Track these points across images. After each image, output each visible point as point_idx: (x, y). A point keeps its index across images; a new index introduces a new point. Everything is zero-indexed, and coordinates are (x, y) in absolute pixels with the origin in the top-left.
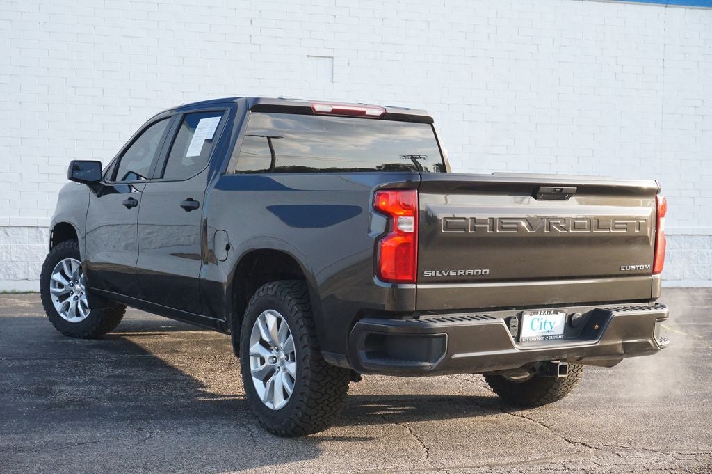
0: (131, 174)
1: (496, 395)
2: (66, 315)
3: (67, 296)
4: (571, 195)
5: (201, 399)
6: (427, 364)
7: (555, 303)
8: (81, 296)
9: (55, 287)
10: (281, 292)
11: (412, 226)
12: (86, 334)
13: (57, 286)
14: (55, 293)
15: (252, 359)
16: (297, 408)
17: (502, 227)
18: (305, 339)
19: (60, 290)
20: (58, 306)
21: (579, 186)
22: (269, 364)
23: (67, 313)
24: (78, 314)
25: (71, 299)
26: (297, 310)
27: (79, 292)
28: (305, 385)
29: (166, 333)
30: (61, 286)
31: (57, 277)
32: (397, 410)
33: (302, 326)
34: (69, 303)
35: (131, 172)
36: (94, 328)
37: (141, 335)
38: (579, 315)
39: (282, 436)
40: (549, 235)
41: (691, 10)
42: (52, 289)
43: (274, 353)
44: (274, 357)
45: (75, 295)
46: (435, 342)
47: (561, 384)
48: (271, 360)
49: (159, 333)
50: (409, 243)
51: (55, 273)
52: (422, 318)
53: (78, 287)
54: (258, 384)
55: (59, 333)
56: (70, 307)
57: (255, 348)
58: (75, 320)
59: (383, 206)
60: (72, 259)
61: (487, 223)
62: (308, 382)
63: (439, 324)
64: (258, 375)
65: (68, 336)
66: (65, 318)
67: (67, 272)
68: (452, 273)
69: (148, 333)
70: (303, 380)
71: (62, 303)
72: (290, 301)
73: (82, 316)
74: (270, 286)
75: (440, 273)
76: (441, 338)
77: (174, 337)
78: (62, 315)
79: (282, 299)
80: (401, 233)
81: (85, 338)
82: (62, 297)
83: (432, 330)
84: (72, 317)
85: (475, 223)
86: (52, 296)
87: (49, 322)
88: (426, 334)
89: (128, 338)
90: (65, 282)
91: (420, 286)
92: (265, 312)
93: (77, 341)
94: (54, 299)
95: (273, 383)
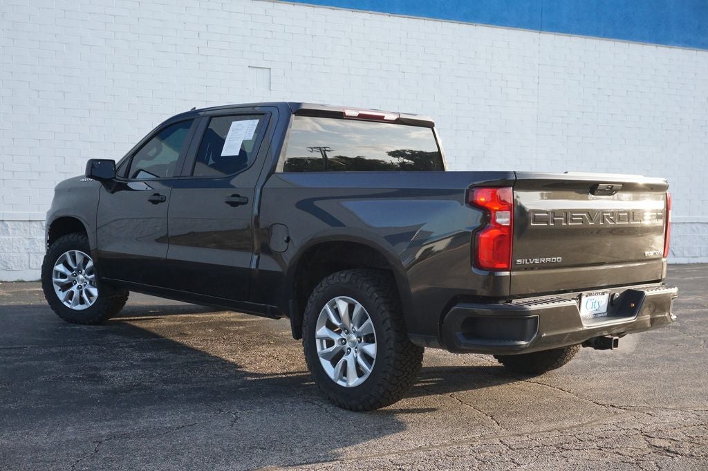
0: (142, 172)
1: (501, 365)
2: (69, 303)
3: (70, 285)
4: (617, 191)
5: (249, 378)
6: (523, 343)
7: (602, 285)
8: (85, 285)
9: (57, 278)
10: (357, 280)
11: (508, 219)
12: (91, 321)
13: (59, 276)
14: (58, 283)
15: (318, 342)
16: (379, 385)
17: (573, 220)
18: (388, 322)
19: (63, 280)
20: (61, 296)
21: (623, 184)
22: (338, 346)
23: (70, 301)
24: (82, 301)
25: (74, 288)
26: (377, 296)
27: (82, 281)
28: (390, 365)
29: (159, 317)
30: (63, 276)
31: (60, 268)
32: (428, 382)
33: (384, 311)
34: (72, 292)
35: (141, 170)
36: (100, 315)
37: (140, 319)
38: (617, 295)
39: (357, 410)
40: (603, 227)
41: (558, 37)
42: (54, 279)
43: (343, 335)
44: (344, 339)
45: (78, 284)
46: (530, 323)
47: (567, 354)
48: (340, 343)
49: (153, 317)
50: (505, 235)
51: (57, 265)
52: (514, 301)
53: (81, 277)
54: (326, 365)
55: (62, 321)
56: (74, 295)
57: (322, 331)
58: (79, 307)
59: (481, 202)
60: (77, 252)
61: (562, 217)
62: (392, 362)
63: (533, 307)
64: (326, 356)
65: (72, 322)
66: (69, 306)
67: (70, 263)
68: (537, 261)
69: (143, 317)
70: (386, 360)
71: (66, 292)
72: (368, 288)
73: (87, 304)
74: (343, 275)
75: (528, 261)
76: (533, 320)
77: (169, 320)
78: (65, 303)
79: (359, 286)
80: (499, 226)
81: (90, 324)
82: (65, 287)
83: (529, 312)
84: (76, 304)
85: (555, 216)
86: (55, 286)
87: (51, 310)
88: (521, 316)
89: (132, 323)
90: (69, 273)
91: (514, 274)
92: (336, 298)
93: (85, 328)
94: (57, 288)
95: (345, 362)
